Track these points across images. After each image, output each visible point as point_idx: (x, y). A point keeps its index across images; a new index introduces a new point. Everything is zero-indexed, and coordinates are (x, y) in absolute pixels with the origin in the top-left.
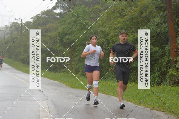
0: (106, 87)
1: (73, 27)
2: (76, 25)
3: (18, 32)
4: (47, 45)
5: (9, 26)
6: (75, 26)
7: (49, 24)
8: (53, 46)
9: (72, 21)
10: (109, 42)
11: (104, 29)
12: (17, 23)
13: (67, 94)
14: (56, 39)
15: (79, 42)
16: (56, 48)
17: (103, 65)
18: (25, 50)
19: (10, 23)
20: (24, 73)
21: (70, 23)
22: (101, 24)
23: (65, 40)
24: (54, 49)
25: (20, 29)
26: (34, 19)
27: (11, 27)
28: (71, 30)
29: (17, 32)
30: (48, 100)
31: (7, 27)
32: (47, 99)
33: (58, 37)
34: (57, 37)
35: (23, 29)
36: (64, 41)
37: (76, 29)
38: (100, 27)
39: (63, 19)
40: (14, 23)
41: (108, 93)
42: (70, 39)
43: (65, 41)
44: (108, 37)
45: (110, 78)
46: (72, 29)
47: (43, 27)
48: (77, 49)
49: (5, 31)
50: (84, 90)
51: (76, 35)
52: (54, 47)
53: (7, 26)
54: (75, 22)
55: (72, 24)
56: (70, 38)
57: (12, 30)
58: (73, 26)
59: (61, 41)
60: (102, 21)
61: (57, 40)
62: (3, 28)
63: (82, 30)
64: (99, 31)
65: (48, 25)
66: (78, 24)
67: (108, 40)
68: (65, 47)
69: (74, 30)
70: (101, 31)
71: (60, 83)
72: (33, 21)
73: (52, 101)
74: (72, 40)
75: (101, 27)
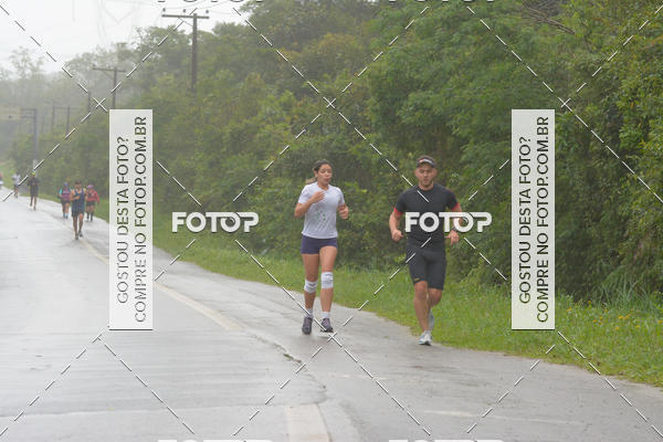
0: (609, 340)
1: (446, 51)
2: (456, 37)
3: (176, 76)
4: (320, 139)
5: (135, 47)
6: (452, 44)
7: (329, 35)
8: (346, 143)
9: (436, 22)
10: (620, 122)
11: (595, 58)
12: (172, 31)
13: (415, 371)
14: (363, 107)
15: (474, 122)
16: (363, 151)
17: (593, 231)
18: (211, 164)
19: (138, 31)
20: (210, 274)
21: (428, 32)
22: (580, 33)
23: (406, 115)
24: (355, 157)
25: (187, 61)
26: (257, 13)
27: (144, 49)
28: (435, 65)
29: (172, 77)
30: (327, 402)
31: (123, 53)
32: (320, 398)
33: (372, 100)
34: (366, 97)
35: (200, 64)
36: (399, 117)
37: (458, 62)
38: (574, 47)
39: (397, 13)
40: (156, 32)
41: (616, 371)
42: (430, 109)
43: (406, 120)
44: (616, 95)
45: (626, 297)
46: (439, 59)
47: (299, 50)
48: (463, 158)
49: (116, 71)
50: (500, 354)
51: (457, 92)
52: (353, 149)
53: (123, 44)
54: (452, 23)
55: (440, 33)
56: (429, 103)
57: (150, 68)
58: (441, 43)
59: (388, 116)
60: (582, 16)
61: (368, 114)
62: (105, 56)
63: (486, 62)
64: (570, 65)
65: (323, 43)
66: (467, 33)
67: (614, 110)
68: (403, 145)
69: (449, 64)
70: (577, 68)
71: (382, 320)
72: (251, 19)
73: (347, 407)
74: (438, 110)
75: (579, 50)
